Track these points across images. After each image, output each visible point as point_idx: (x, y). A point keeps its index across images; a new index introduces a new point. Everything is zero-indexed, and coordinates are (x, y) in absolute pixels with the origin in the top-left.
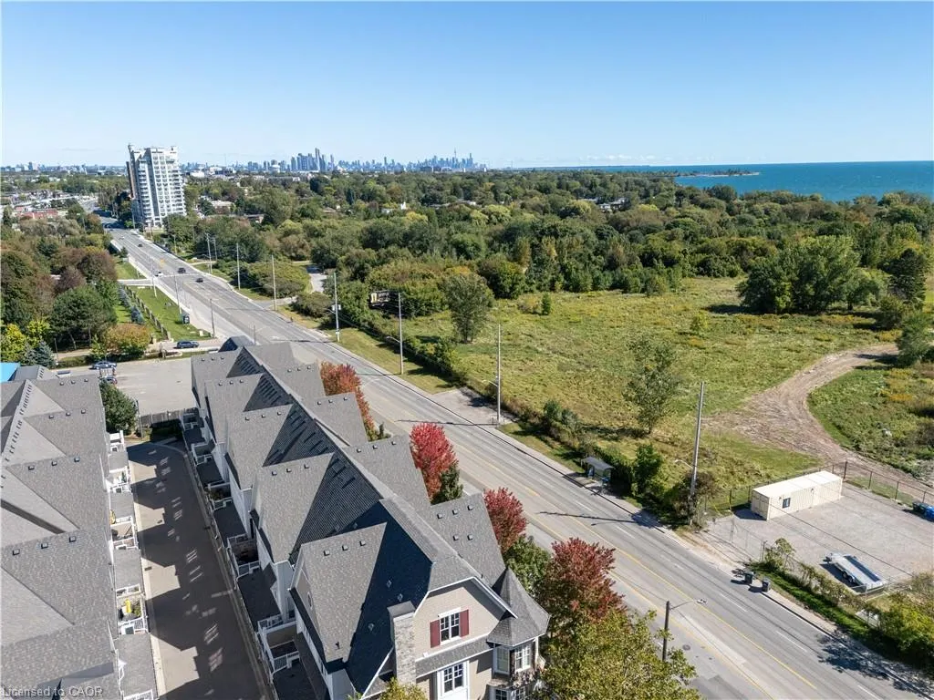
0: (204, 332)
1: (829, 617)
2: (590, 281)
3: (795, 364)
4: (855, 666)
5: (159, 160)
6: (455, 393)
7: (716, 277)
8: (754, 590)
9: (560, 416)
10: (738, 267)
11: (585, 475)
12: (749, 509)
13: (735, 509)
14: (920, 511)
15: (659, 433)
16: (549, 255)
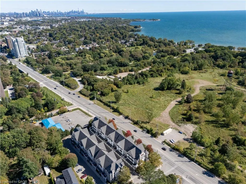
0: (71, 103)
1: (170, 146)
2: (133, 83)
4: (172, 151)
5: (20, 41)
6: (121, 116)
7: (154, 77)
8: (163, 144)
10: (158, 75)
11: (144, 131)
12: (162, 134)
13: (161, 134)
14: (179, 132)
15: (151, 122)
16: (122, 71)
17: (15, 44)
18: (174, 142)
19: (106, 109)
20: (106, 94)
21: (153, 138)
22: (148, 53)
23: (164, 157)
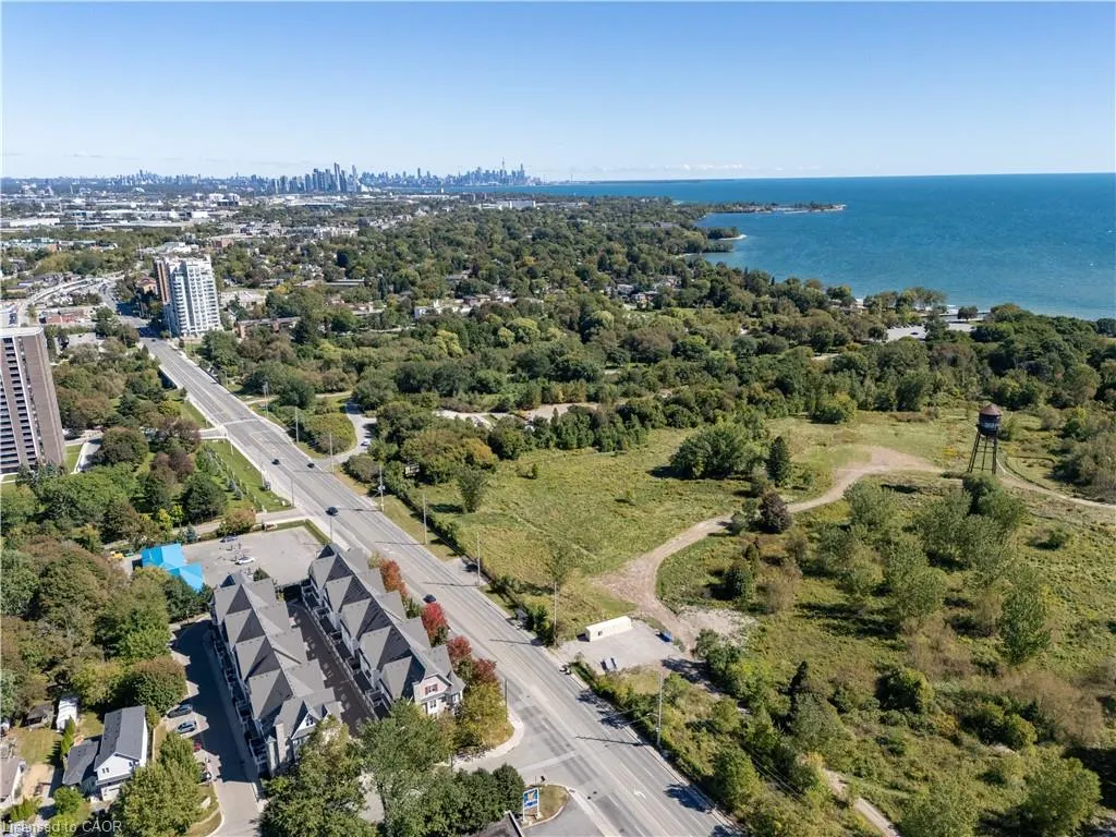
0: (286, 501)
1: (589, 683)
2: (576, 442)
3: (675, 532)
4: (587, 700)
5: (194, 273)
6: (458, 560)
7: (680, 427)
9: (511, 582)
10: (700, 419)
11: (516, 619)
13: (578, 637)
14: (661, 636)
15: (564, 589)
16: (557, 397)
17: (177, 282)
18: (615, 667)
19: (413, 532)
20: (438, 473)
21: (537, 648)
22: (705, 333)
23: (540, 717)
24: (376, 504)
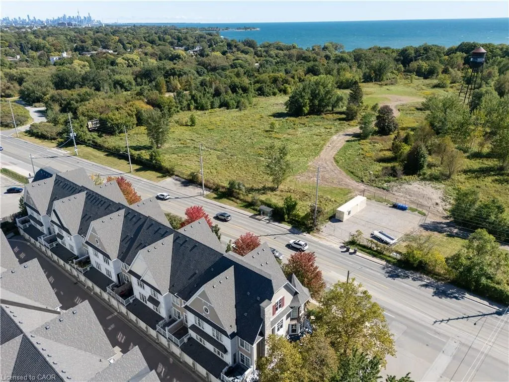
2: (209, 104)
3: (322, 142)
7: (267, 96)
8: (351, 254)
9: (237, 187)
10: (276, 90)
11: (260, 214)
12: (335, 218)
13: (330, 219)
14: (395, 206)
15: (281, 187)
16: (176, 87)
18: (392, 239)
19: (114, 166)
20: (117, 125)
24: (69, 152)
